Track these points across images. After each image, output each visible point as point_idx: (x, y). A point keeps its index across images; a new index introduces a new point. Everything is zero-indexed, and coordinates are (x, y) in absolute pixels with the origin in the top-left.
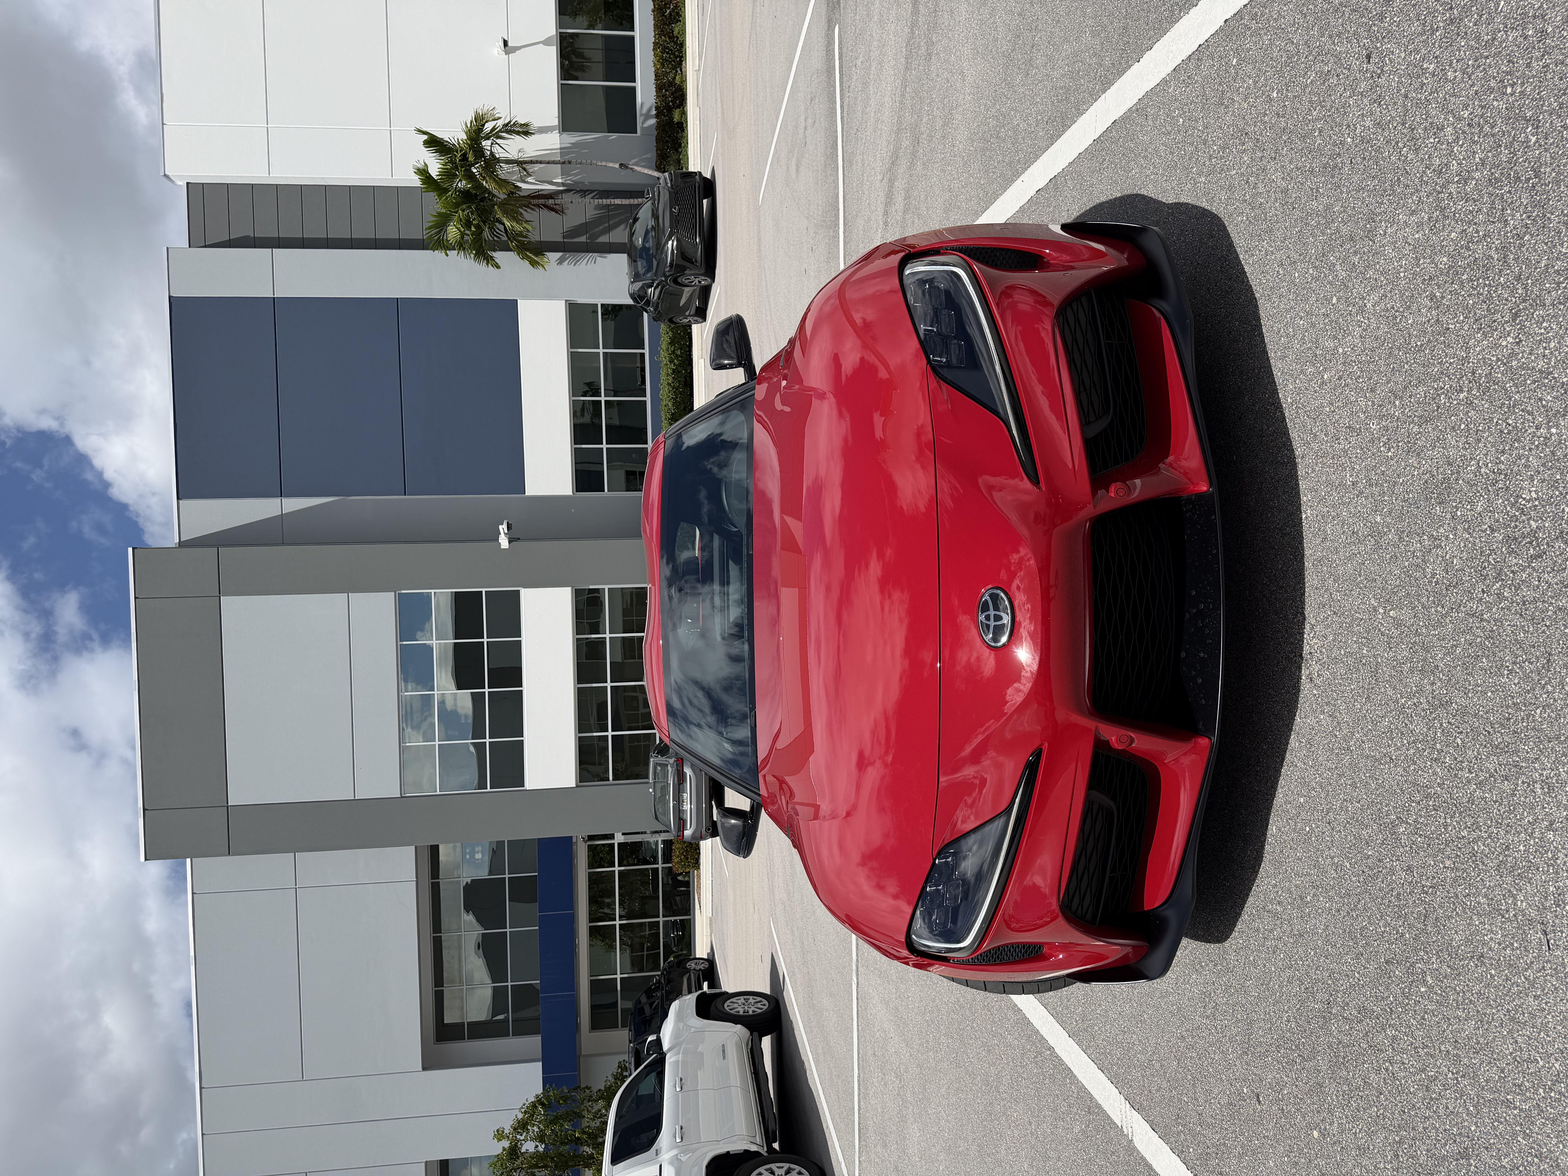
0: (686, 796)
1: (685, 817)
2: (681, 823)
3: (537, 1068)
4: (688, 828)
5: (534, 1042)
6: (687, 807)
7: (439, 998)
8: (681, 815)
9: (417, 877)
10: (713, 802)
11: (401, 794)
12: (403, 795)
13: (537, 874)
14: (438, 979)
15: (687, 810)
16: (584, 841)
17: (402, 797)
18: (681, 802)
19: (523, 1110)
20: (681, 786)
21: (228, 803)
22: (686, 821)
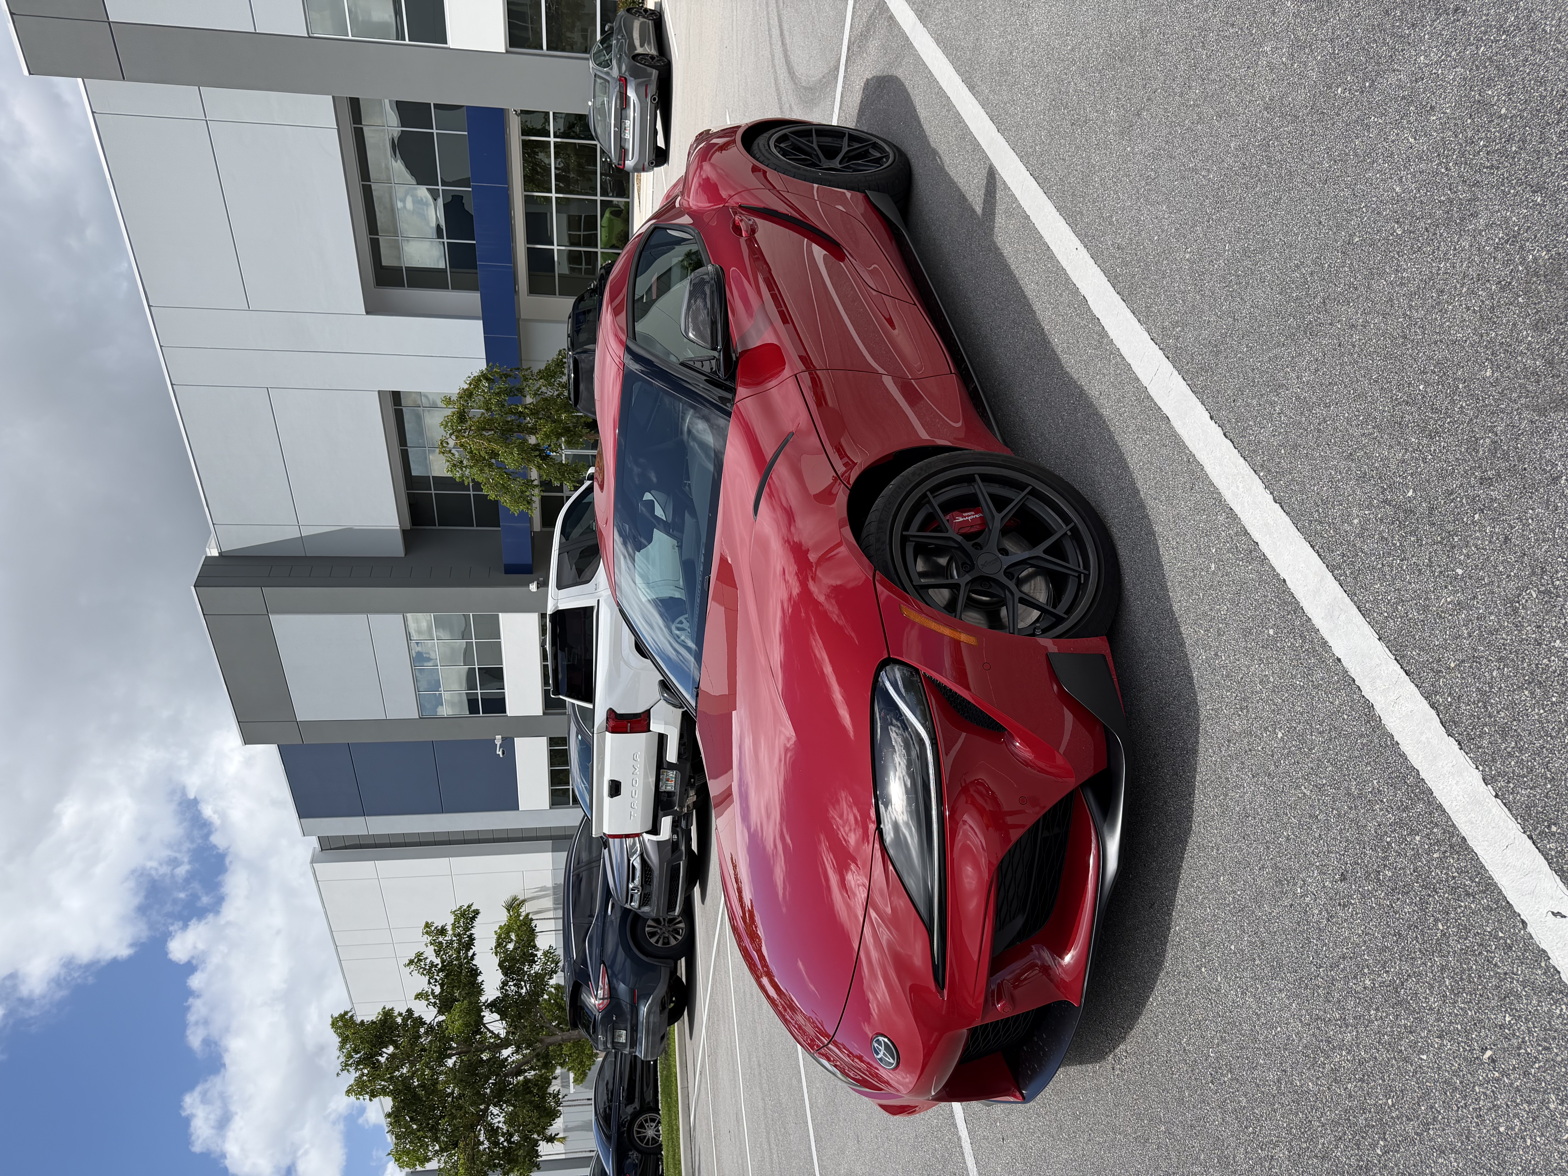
0: (629, 123)
1: (626, 146)
2: (623, 153)
3: (478, 326)
4: (630, 159)
5: (473, 298)
6: (628, 135)
7: (375, 246)
8: (622, 144)
9: (338, 125)
10: (658, 112)
11: (308, 34)
12: (311, 35)
13: (466, 133)
14: (372, 226)
15: (629, 139)
16: (516, 114)
17: (310, 37)
18: (623, 130)
19: (468, 382)
20: (623, 112)
21: (108, 19)
22: (628, 150)
